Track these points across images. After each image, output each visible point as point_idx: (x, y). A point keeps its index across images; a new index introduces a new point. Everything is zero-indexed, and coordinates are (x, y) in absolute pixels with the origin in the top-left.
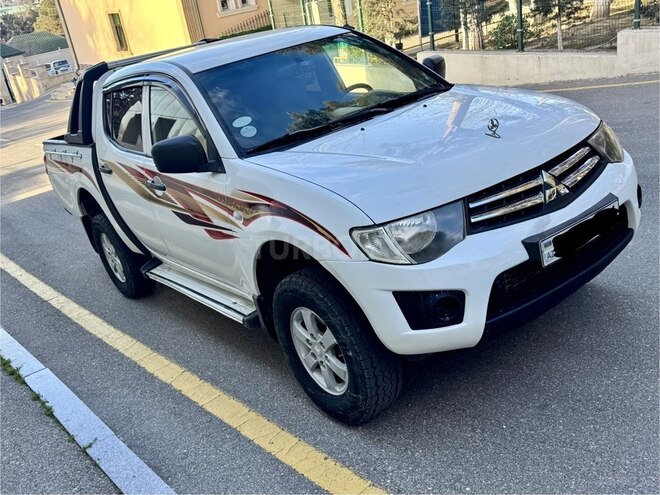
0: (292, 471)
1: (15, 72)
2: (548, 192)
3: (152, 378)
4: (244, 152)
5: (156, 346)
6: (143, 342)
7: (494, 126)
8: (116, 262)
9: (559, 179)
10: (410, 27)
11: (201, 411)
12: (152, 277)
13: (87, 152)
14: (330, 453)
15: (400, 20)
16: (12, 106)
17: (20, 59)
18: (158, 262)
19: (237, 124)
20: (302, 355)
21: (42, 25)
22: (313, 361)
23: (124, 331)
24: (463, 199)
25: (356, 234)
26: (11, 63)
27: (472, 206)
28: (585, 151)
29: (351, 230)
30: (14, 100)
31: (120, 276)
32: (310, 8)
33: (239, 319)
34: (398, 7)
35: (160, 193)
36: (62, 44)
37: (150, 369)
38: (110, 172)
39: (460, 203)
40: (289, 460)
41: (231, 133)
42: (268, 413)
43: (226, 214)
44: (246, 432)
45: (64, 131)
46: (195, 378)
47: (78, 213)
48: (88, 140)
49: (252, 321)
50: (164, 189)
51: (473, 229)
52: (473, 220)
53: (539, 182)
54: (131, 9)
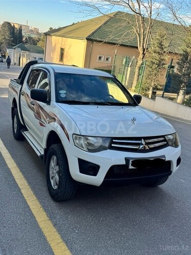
0: (28, 207)
1: (23, 56)
2: (141, 146)
3: (6, 165)
4: (58, 101)
5: (14, 156)
6: (11, 154)
7: (134, 120)
8: (16, 125)
9: (147, 144)
10: (159, 87)
11: (14, 180)
12: (23, 133)
13: (20, 86)
14: (43, 206)
15: (156, 84)
16: (18, 67)
17: (27, 53)
18: (27, 130)
19: (60, 92)
20: (51, 173)
21: (40, 44)
22: (52, 175)
23: (7, 148)
24: (112, 137)
25: (74, 135)
26: (24, 53)
27: (114, 140)
28: (162, 139)
29: (73, 134)
30: (19, 65)
31: (15, 130)
32: (127, 69)
33: (39, 154)
34: (157, 79)
35: (32, 106)
36: (42, 52)
37: (7, 162)
38: (23, 95)
39: (110, 139)
40: (30, 203)
41: (57, 94)
42: (33, 188)
43: (45, 118)
44: (23, 191)
45: (17, 78)
46: (19, 170)
47: (11, 105)
48: (22, 83)
49: (42, 156)
50: (34, 105)
51: (111, 148)
52: (113, 145)
53: (140, 142)
54: (69, 48)
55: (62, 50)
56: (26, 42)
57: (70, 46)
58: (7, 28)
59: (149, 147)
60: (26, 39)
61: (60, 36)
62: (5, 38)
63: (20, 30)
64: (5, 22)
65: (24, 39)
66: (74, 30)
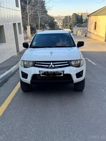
2: (50, 66)
9: (54, 64)
28: (66, 62)
29: (21, 60)
30: (77, 35)
39: (35, 62)
51: (34, 66)
52: (36, 65)
53: (49, 63)
54: (99, 22)
55: (96, 23)
56: (85, 22)
57: (99, 20)
58: (74, 17)
59: (55, 66)
60: (85, 20)
61: (94, 15)
62: (73, 22)
63: (82, 16)
64: (74, 14)
65: (83, 21)
66: (103, 10)
